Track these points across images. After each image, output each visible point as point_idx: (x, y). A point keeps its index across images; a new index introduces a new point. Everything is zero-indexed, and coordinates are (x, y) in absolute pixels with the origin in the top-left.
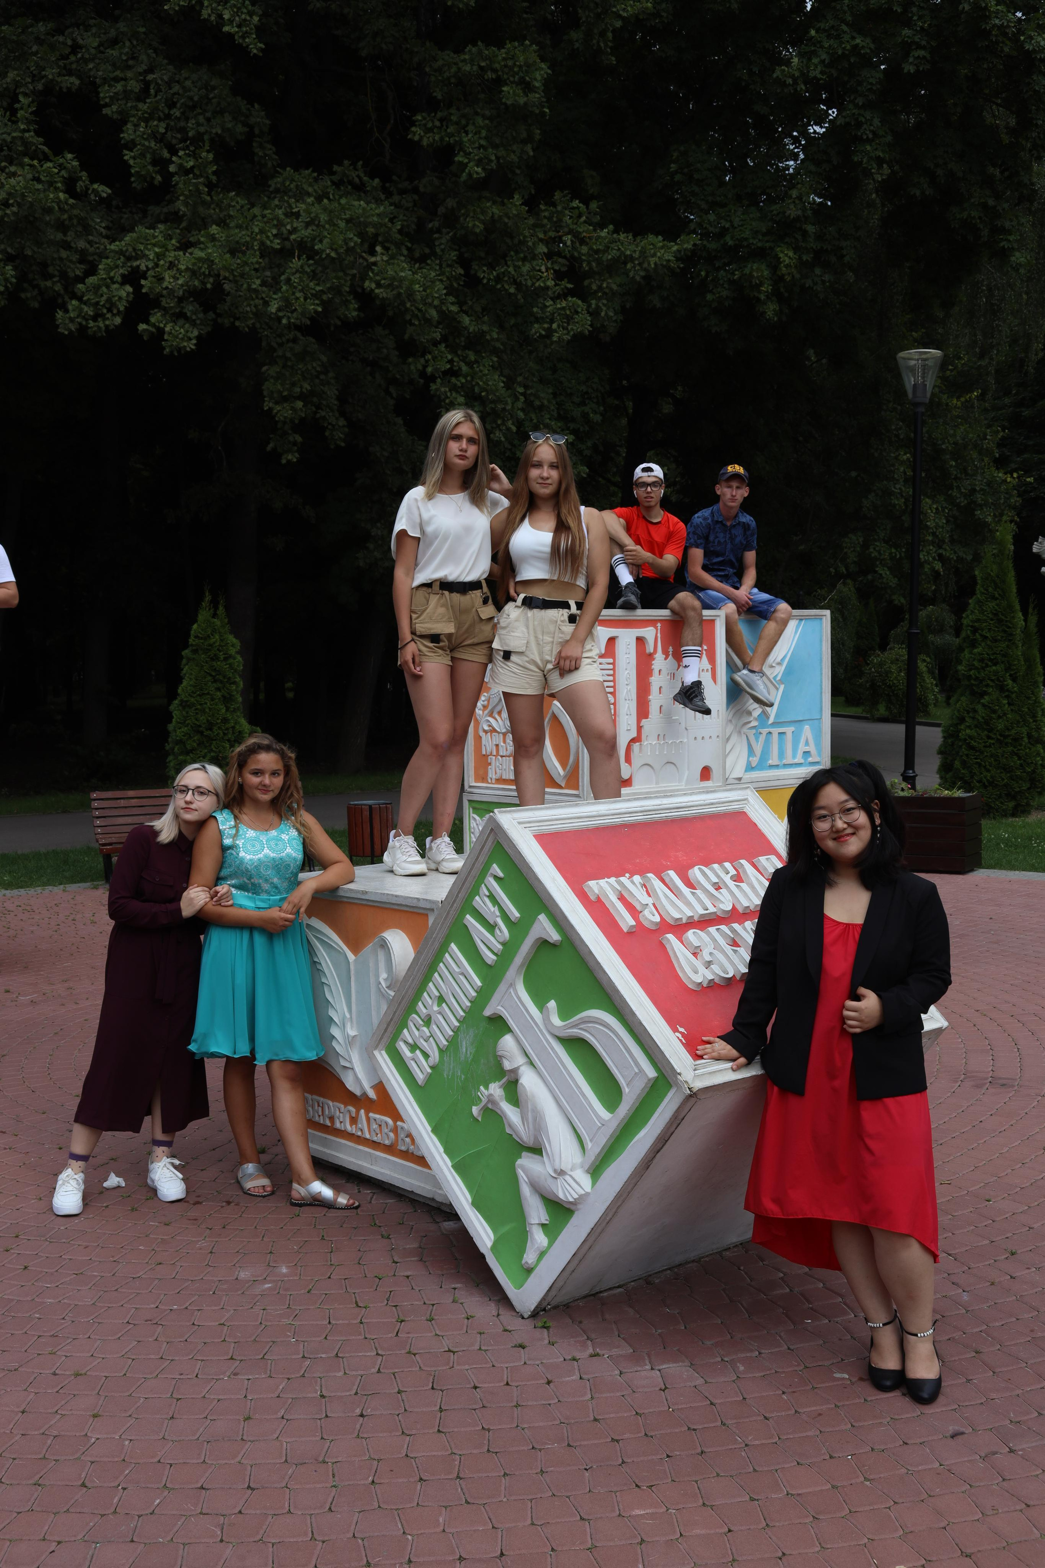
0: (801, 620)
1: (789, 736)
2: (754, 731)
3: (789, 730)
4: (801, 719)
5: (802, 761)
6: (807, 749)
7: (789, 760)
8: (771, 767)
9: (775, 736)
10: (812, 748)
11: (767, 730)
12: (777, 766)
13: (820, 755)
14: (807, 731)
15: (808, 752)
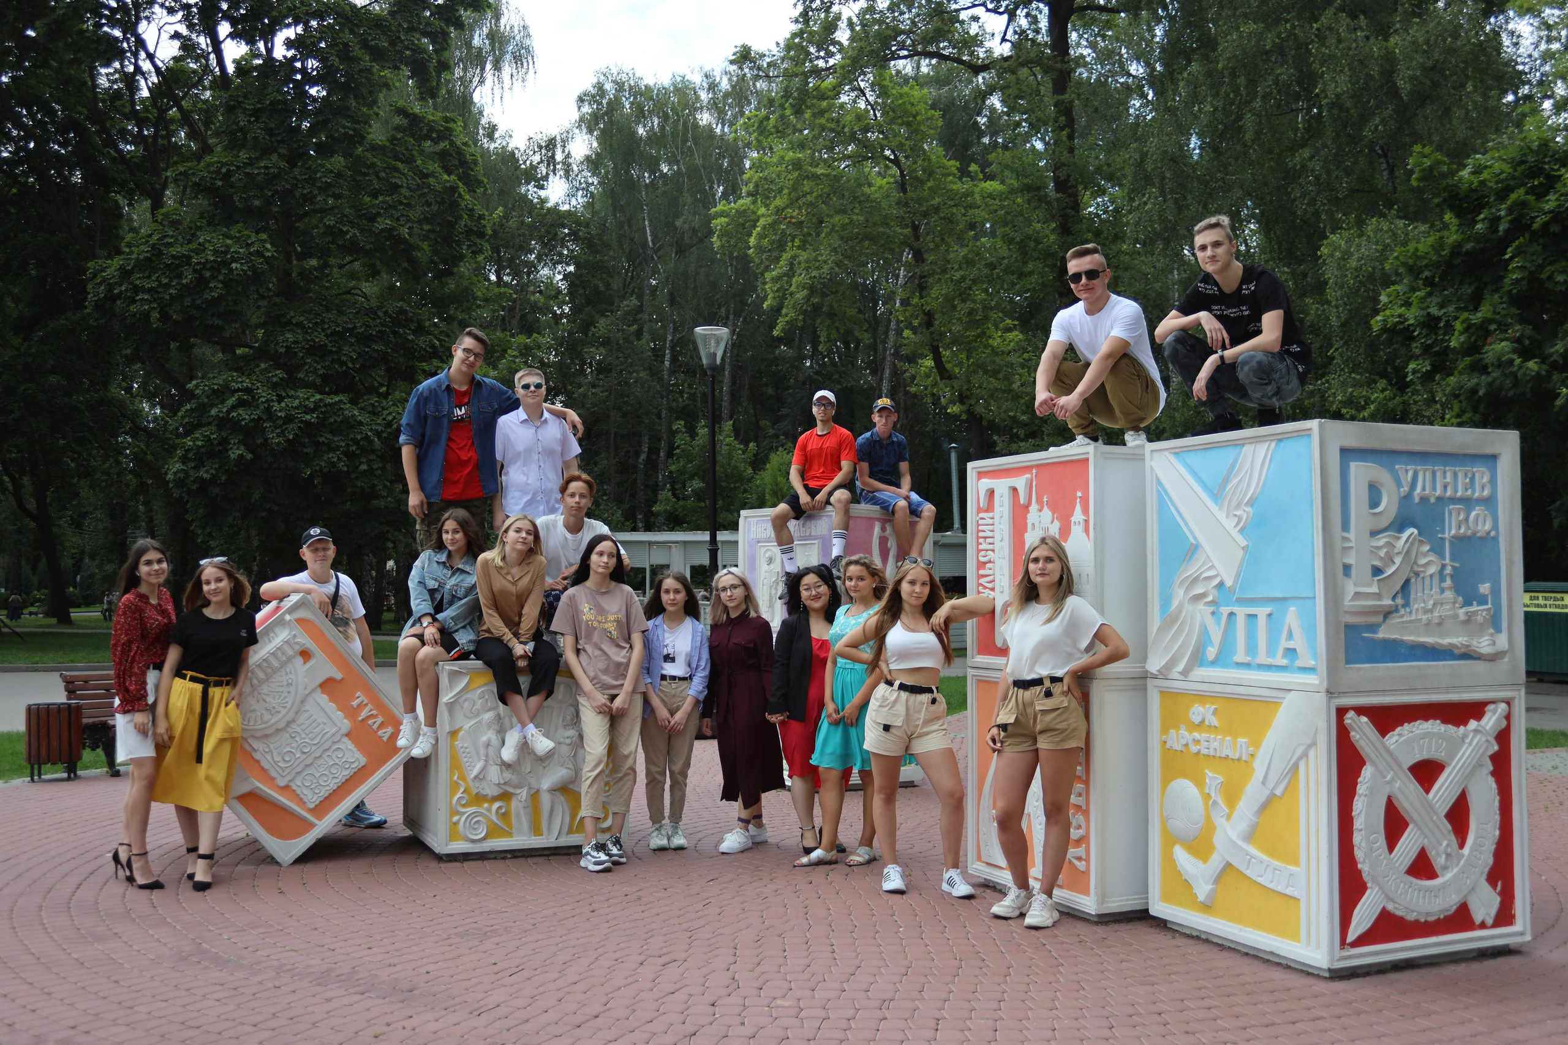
0: (1280, 440)
1: (1262, 620)
2: (1211, 609)
3: (1262, 611)
4: (1278, 595)
5: (1284, 662)
6: (1291, 644)
7: (1263, 659)
8: (1239, 665)
9: (1241, 620)
10: (1298, 643)
11: (1229, 609)
12: (1247, 665)
13: (1315, 656)
14: (1292, 616)
15: (1294, 650)
